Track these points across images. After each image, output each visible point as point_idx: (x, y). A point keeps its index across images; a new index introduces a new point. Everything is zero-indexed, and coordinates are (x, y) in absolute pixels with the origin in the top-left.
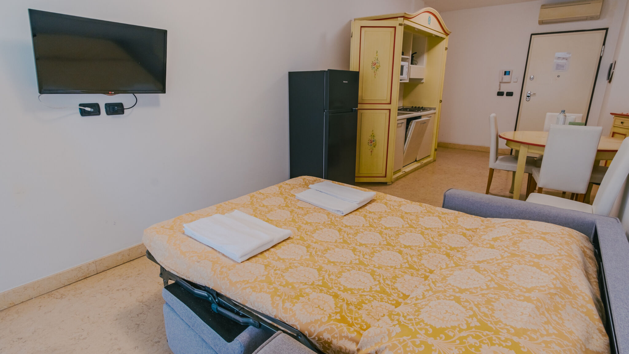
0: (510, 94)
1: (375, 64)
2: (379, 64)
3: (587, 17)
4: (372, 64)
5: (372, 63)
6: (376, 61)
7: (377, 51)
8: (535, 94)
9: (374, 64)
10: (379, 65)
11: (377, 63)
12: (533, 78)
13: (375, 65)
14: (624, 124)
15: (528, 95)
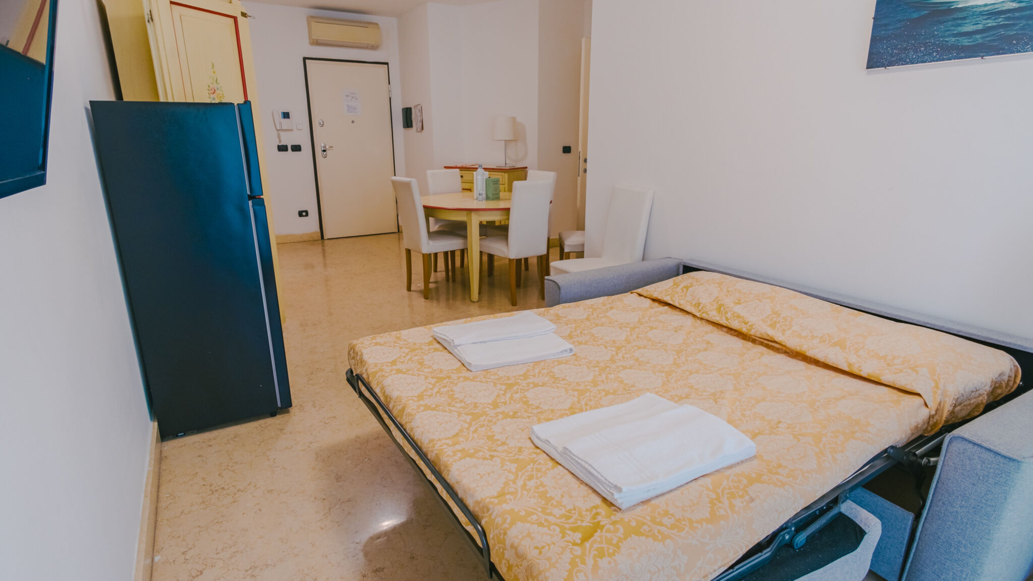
0: (296, 148)
1: (215, 91)
2: (221, 91)
3: (368, 44)
4: (208, 90)
5: (208, 88)
6: (215, 86)
7: (213, 64)
8: (332, 147)
9: (212, 92)
10: (223, 94)
11: (218, 88)
12: (323, 124)
13: (214, 93)
14: (464, 178)
15: (323, 149)
